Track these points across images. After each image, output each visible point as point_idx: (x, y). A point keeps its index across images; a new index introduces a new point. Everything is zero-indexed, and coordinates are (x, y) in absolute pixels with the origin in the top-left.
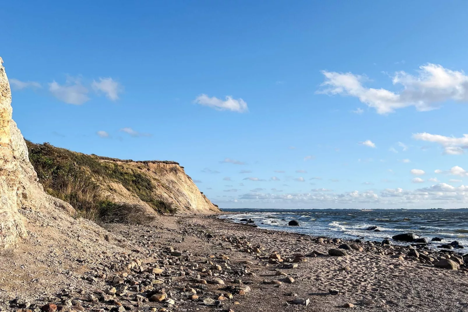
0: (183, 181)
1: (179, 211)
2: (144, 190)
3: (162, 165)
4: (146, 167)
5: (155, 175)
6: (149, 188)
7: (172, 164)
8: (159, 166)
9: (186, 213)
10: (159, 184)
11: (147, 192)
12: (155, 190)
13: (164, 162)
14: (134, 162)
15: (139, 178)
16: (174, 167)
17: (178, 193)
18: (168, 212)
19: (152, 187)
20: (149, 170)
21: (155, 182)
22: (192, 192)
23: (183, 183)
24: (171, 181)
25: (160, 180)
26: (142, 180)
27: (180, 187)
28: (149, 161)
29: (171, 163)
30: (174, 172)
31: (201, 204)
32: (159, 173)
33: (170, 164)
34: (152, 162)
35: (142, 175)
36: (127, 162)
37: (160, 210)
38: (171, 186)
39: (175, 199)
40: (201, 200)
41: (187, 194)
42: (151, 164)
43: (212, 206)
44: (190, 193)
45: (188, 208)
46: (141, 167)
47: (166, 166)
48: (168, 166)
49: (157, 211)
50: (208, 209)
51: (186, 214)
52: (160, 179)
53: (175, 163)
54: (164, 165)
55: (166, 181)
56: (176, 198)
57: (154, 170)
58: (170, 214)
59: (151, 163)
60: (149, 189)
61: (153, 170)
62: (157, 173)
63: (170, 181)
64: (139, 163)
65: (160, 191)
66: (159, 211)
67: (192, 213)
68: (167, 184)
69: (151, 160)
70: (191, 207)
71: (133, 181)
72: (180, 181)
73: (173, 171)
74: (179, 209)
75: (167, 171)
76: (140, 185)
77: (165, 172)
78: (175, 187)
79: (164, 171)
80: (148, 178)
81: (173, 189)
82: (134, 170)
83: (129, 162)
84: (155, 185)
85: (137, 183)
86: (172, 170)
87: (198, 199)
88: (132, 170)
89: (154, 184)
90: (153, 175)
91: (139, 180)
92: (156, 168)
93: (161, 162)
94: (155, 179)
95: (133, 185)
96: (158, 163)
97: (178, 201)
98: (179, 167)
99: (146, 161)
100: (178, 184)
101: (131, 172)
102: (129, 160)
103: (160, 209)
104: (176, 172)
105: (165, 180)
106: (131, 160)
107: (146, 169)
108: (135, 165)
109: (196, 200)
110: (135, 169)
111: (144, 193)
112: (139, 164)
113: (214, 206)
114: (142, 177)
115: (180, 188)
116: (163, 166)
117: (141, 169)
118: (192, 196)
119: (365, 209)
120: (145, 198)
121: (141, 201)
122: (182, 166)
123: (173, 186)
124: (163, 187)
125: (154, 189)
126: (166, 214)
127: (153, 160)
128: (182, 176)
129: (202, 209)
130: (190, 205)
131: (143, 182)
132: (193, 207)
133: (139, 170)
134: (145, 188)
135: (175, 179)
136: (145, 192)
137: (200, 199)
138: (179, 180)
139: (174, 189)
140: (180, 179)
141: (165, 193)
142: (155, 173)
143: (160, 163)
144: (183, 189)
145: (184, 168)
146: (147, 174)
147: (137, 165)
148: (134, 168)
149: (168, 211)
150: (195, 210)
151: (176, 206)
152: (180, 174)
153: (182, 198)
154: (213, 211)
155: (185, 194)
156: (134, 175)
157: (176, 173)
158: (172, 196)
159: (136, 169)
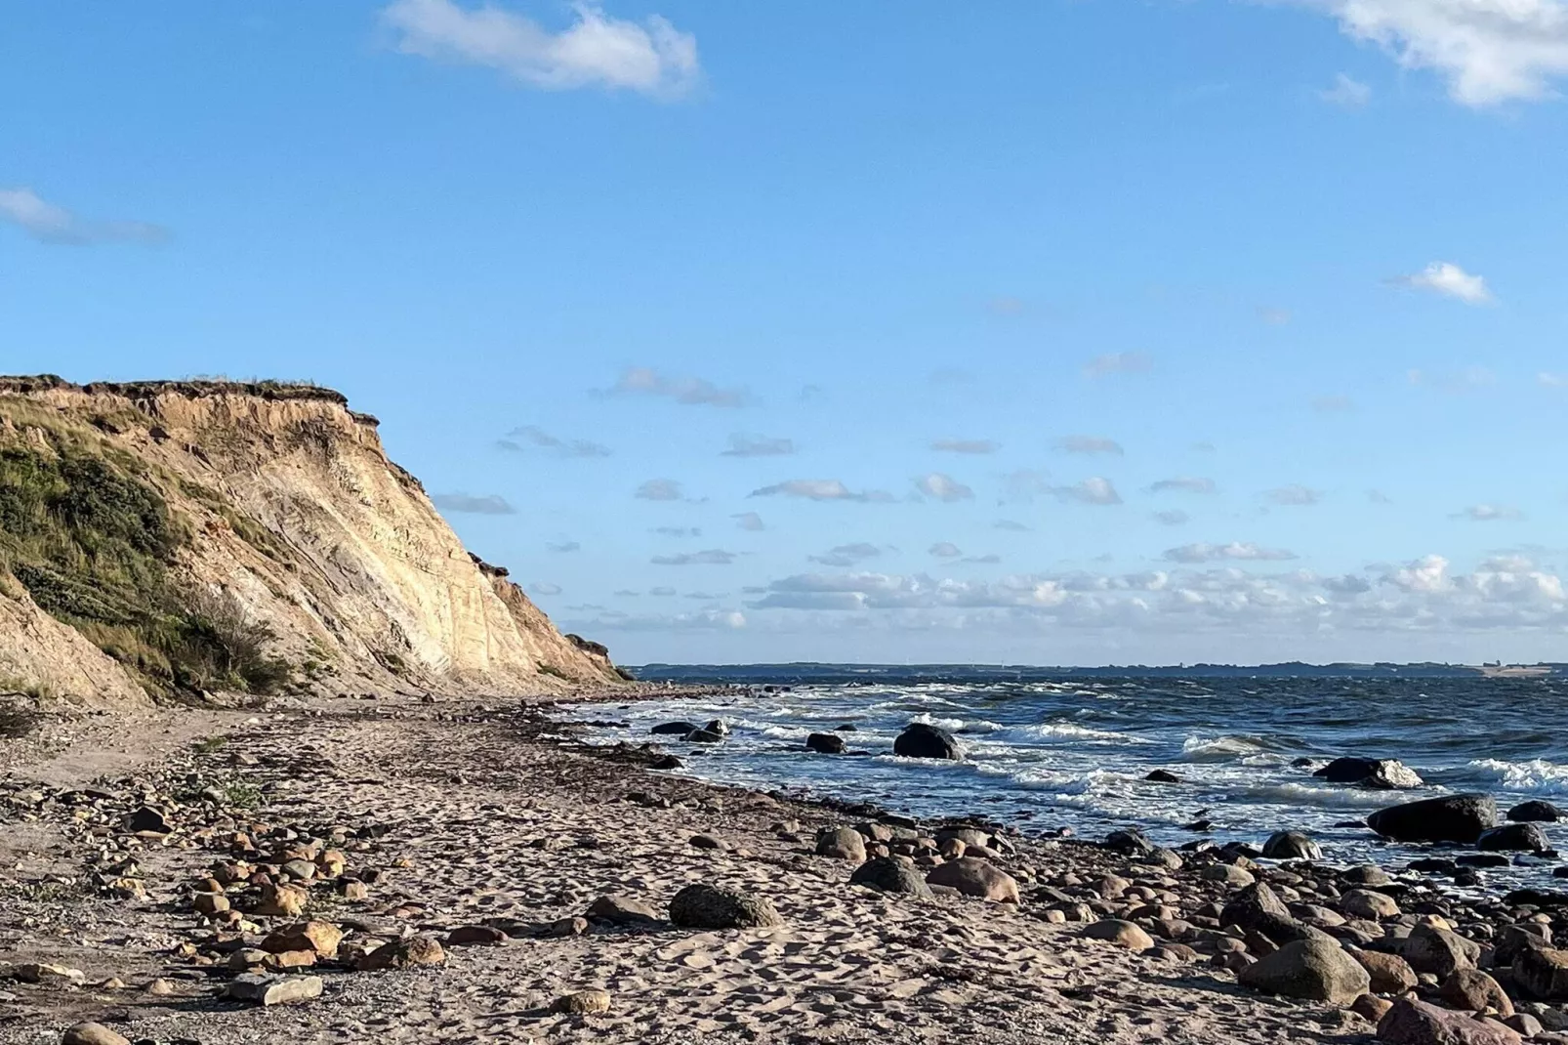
0: (369, 499)
1: (330, 681)
2: (119, 554)
3: (239, 406)
4: (146, 415)
5: (195, 464)
6: (152, 545)
7: (302, 403)
8: (221, 411)
9: (371, 687)
10: (215, 518)
11: (141, 568)
12: (187, 555)
13: (252, 389)
14: (71, 387)
15: (93, 483)
16: (314, 415)
17: (333, 574)
18: (238, 687)
19: (166, 540)
20: (158, 434)
21: (192, 505)
22: (425, 568)
23: (371, 514)
24: (296, 501)
25: (229, 498)
26: (110, 498)
27: (347, 536)
28: (161, 383)
29: (297, 396)
30: (312, 445)
31: (483, 636)
32: (222, 453)
33: (293, 402)
34: (179, 388)
35: (113, 466)
36: (25, 388)
37: (187, 676)
38: (291, 533)
39: (315, 607)
40: (481, 616)
41: (391, 581)
42: (171, 402)
43: (558, 652)
44: (410, 575)
45: (393, 664)
46: (109, 421)
47: (268, 413)
48: (277, 416)
49: (168, 677)
50: (526, 664)
51: (372, 697)
52: (229, 492)
53: (321, 394)
54: (253, 409)
55: (265, 503)
56: (320, 605)
57: (189, 437)
58: (248, 698)
59: (172, 395)
60: (149, 548)
61: (186, 436)
62: (211, 457)
63: (288, 502)
64: (102, 396)
65: (221, 561)
66: (181, 679)
67: (410, 689)
68: (265, 521)
69: (174, 377)
70: (410, 659)
71: (53, 502)
72: (353, 499)
73: (306, 445)
74: (329, 668)
75: (268, 440)
76: (98, 527)
77: (260, 448)
78: (317, 537)
79: (252, 438)
80: (146, 484)
81: (303, 546)
82: (65, 435)
83: (39, 388)
84: (191, 524)
85: (76, 515)
86: (302, 434)
87: (463, 610)
88: (52, 436)
89: (181, 523)
90: (182, 465)
91: (86, 493)
92: (206, 426)
93: (234, 388)
94: (194, 491)
95: (51, 525)
96: (218, 397)
97: (328, 622)
98: (347, 417)
99: (141, 384)
100: (339, 517)
101: (43, 446)
102: (41, 377)
103: (185, 668)
104: (325, 445)
105: (257, 493)
106: (51, 377)
107: (143, 432)
108: (75, 405)
109: (447, 613)
110: (75, 428)
111: (116, 573)
112: (102, 403)
113: (570, 649)
114: (112, 479)
115: (344, 544)
116: (245, 411)
117: (113, 430)
118: (423, 588)
119: (1503, 664)
120: (106, 602)
121: (41, 613)
122: (369, 414)
123: (302, 532)
124: (238, 539)
125: (180, 549)
126: (222, 697)
127: (189, 376)
128: (362, 467)
129: (486, 667)
130: (407, 643)
131: (114, 505)
132: (424, 657)
133: (100, 435)
134: (127, 545)
135: (315, 490)
136: (123, 566)
137: (472, 605)
138: (345, 495)
139: (308, 549)
140: (351, 491)
141: (253, 570)
142: (196, 452)
143: (230, 396)
144: (366, 549)
145: (377, 423)
146: (150, 460)
147: (88, 405)
148: (63, 426)
149: (236, 677)
150: (439, 672)
151: (311, 652)
152: (351, 462)
153: (359, 600)
154: (563, 677)
155: (378, 581)
156: (61, 467)
157: (328, 453)
158: (294, 588)
159: (82, 429)
